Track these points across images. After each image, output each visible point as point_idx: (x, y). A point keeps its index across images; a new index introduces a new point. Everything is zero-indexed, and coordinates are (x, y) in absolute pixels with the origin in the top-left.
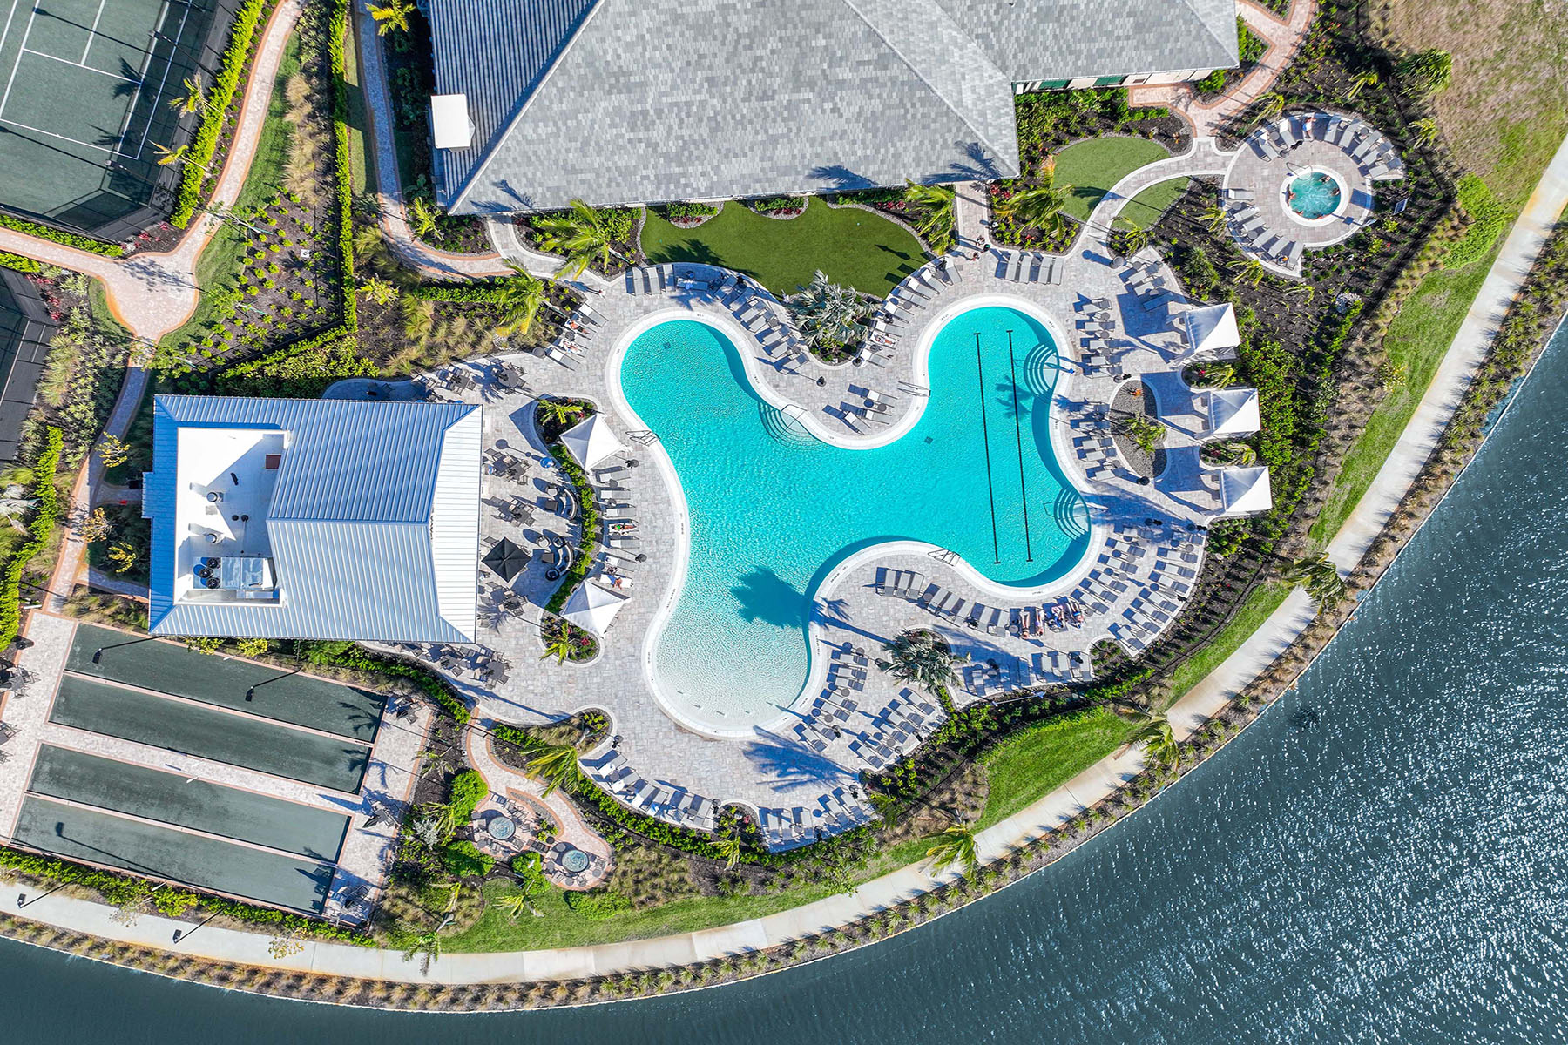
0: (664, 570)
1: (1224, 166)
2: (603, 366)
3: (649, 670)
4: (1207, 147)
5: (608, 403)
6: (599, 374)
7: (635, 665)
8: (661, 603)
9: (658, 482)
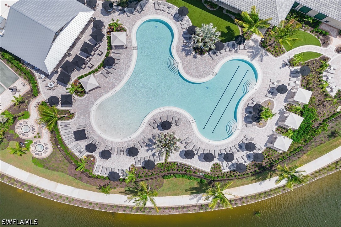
0: (116, 84)
1: (333, 56)
2: (136, 22)
3: (94, 108)
4: (332, 49)
5: (130, 32)
6: (133, 23)
7: (91, 105)
8: (109, 92)
9: (130, 60)
